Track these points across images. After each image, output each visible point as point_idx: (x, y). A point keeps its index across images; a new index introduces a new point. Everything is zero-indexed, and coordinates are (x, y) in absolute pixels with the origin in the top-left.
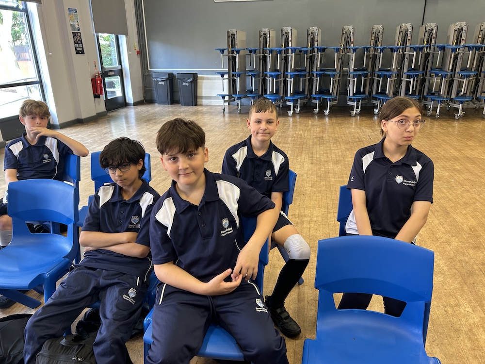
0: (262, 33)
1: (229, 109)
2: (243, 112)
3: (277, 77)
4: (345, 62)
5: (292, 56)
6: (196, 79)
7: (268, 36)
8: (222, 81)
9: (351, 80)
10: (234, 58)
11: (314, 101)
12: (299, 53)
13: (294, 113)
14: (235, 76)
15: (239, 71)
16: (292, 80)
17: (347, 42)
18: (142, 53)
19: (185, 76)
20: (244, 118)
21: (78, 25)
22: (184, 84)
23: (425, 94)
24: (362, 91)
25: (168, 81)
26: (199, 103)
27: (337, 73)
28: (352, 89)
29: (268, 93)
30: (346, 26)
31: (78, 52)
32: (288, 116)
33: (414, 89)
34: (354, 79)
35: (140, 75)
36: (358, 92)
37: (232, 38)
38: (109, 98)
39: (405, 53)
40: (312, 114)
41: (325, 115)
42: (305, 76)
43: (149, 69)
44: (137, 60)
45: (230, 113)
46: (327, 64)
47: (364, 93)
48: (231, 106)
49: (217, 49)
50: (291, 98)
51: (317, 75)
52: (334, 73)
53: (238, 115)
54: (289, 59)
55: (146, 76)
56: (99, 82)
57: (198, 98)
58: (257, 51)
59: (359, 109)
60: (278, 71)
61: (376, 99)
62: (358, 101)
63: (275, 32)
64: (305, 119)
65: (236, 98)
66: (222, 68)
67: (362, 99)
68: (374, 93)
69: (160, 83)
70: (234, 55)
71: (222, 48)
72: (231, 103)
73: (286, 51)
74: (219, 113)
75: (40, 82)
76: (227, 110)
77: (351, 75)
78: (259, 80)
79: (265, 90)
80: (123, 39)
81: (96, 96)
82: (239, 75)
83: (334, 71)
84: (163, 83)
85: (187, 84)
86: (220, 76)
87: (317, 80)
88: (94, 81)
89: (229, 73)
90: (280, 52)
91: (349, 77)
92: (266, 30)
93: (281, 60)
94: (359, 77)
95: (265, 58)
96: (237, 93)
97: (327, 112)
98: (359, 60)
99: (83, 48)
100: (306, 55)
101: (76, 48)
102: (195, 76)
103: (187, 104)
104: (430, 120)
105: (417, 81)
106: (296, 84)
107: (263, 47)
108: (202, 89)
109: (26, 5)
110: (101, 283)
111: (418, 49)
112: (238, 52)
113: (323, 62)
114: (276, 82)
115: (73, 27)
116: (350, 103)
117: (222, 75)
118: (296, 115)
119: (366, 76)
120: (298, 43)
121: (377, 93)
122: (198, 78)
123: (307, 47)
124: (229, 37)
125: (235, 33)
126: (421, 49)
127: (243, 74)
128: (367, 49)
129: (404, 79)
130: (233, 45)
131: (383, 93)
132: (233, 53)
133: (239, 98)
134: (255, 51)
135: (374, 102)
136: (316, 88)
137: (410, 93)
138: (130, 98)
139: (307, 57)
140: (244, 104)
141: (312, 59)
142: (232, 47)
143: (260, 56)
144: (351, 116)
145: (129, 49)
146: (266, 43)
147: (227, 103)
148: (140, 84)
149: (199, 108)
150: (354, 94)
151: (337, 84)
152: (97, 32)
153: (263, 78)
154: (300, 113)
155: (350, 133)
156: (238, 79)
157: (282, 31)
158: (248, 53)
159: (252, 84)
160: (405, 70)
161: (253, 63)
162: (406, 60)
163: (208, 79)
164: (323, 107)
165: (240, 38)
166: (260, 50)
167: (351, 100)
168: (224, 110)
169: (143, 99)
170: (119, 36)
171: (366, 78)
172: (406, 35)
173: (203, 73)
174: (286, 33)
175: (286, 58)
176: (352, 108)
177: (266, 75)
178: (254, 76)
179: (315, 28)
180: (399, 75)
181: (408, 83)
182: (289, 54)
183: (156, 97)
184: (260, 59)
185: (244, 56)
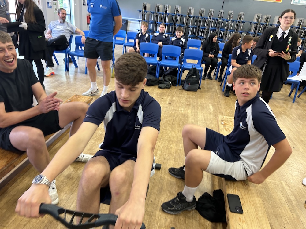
7: (159, 7)
8: (139, 24)
9: (190, 29)
24: (194, 34)
28: (190, 33)
31: (84, 5)
37: (145, 6)
42: (172, 26)
49: (138, 10)
63: (162, 6)
66: (139, 18)
70: (145, 13)
75: (70, 15)
78: (154, 25)
81: (88, 24)
85: (124, 24)
88: (87, 17)
90: (163, 14)
93: (163, 18)
95: (157, 16)
102: (127, 21)
108: (129, 27)
120: (171, 11)
123: (175, 14)
124: (143, 6)
125: (146, 4)
126: (217, 20)
128: (197, 17)
129: (210, 31)
130: (145, 9)
131: (201, 36)
139: (174, 18)
146: (158, 10)
158: (151, 13)
160: (210, 27)
161: (152, 18)
163: (132, 23)
165: (148, 7)
166: (155, 12)
171: (196, 29)
172: (211, 13)
173: (130, 20)
174: (166, 7)
177: (157, 23)
178: (152, 23)
179: (178, 6)
182: (167, 16)
184: (155, 17)
185: (149, 15)
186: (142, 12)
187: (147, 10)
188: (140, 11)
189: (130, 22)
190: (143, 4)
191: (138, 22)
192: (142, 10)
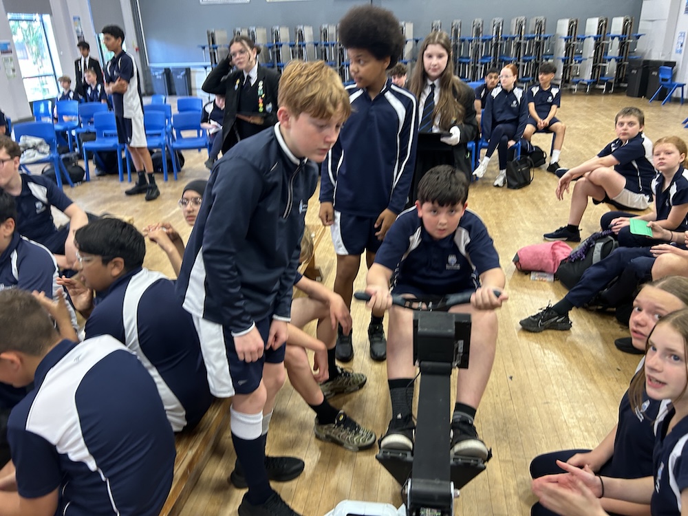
10: (214, 53)
18: (141, 50)
21: (82, 30)
22: (178, 77)
25: (165, 75)
26: (193, 93)
37: (212, 37)
43: (148, 64)
49: (199, 46)
55: (146, 72)
66: (205, 62)
69: (158, 77)
71: (203, 45)
75: (55, 75)
84: (161, 77)
85: (181, 77)
102: (188, 71)
108: (195, 81)
109: (42, 17)
112: (216, 48)
115: (77, 32)
117: (206, 68)
122: (191, 72)
125: (214, 32)
130: (214, 41)
132: (213, 49)
142: (213, 44)
165: (219, 36)
173: (193, 67)
186: (207, 49)
187: (217, 43)
188: (204, 48)
189: (195, 72)
190: (208, 32)
191: (203, 69)
192: (208, 44)
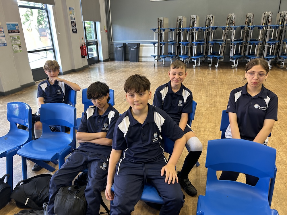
0: (179, 19)
1: (158, 64)
2: (166, 66)
3: (187, 45)
4: (229, 35)
5: (196, 33)
6: (139, 47)
7: (182, 21)
8: (154, 47)
9: (233, 46)
10: (161, 34)
11: (209, 59)
12: (201, 30)
13: (197, 66)
14: (162, 45)
15: (164, 41)
16: (196, 46)
17: (231, 23)
18: (108, 32)
19: (132, 44)
20: (166, 69)
21: (74, 17)
22: (132, 49)
23: (280, 55)
24: (239, 53)
25: (123, 48)
26: (140, 60)
27: (224, 42)
28: (232, 52)
29: (181, 54)
30: (230, 14)
31: (73, 32)
32: (193, 68)
33: (273, 52)
34: (234, 46)
35: (107, 44)
36: (237, 54)
37: (161, 22)
38: (90, 58)
39: (267, 30)
40: (208, 67)
41: (215, 68)
42: (204, 44)
43: (112, 41)
44: (106, 36)
45: (158, 66)
46: (218, 37)
47: (240, 54)
48: (159, 62)
49: (152, 29)
50: (195, 58)
51: (211, 44)
52: (222, 42)
53: (163, 68)
54: (195, 34)
55: (110, 45)
56: (84, 49)
57: (140, 57)
58: (175, 30)
59: (237, 64)
60: (188, 41)
61: (248, 58)
62: (236, 59)
63: (186, 18)
64: (203, 70)
65: (162, 57)
66: (154, 40)
67: (239, 58)
68: (247, 54)
69: (118, 49)
70: (161, 32)
71: (154, 28)
72: (159, 60)
73: (193, 30)
74: (152, 66)
75: (53, 49)
76: (156, 65)
77: (233, 44)
78: (176, 47)
79: (179, 53)
80: (98, 24)
81: (83, 57)
82: (164, 44)
83: (222, 41)
84: (120, 49)
85: (134, 49)
86: (153, 45)
87: (211, 47)
88: (82, 48)
89: (158, 43)
90: (189, 30)
91: (231, 45)
92: (181, 17)
93: (189, 35)
94: (237, 45)
95: (180, 34)
96: (163, 55)
97: (217, 66)
98: (238, 34)
99: (76, 29)
100: (204, 31)
101: (73, 30)
102: (138, 45)
103: (133, 61)
104: (282, 71)
105: (275, 47)
106: (199, 49)
107: (179, 27)
108: (142, 52)
109: (46, 6)
110: (88, 159)
111: (276, 27)
112: (164, 30)
113: (215, 36)
114: (186, 48)
115: (71, 18)
116: (231, 60)
117: (154, 44)
118: (198, 67)
119: (242, 44)
120: (200, 25)
121: (249, 54)
122: (140, 46)
123: (206, 27)
124: (158, 22)
125: (162, 19)
126: (278, 27)
127: (166, 44)
128: (243, 28)
129: (267, 46)
130: (161, 26)
131: (253, 54)
132: (161, 31)
133: (164, 57)
134: (174, 30)
135: (247, 60)
136: (210, 51)
137: (270, 54)
138: (101, 58)
139: (205, 33)
140: (167, 61)
141: (208, 34)
142: (160, 28)
143: (177, 33)
144: (231, 68)
145: (101, 30)
146: (181, 25)
147: (157, 60)
148: (107, 49)
149: (140, 63)
150: (234, 55)
151: (223, 49)
152: (84, 20)
153: (178, 45)
154: (200, 66)
155: (231, 79)
156: (163, 47)
157: (190, 17)
158: (170, 30)
159: (171, 49)
160: (267, 40)
161: (172, 37)
162: (268, 34)
163: (146, 46)
164: (214, 63)
165: (165, 22)
166: (177, 29)
167: (232, 58)
168: (155, 64)
169: (108, 58)
170: (96, 22)
171: (241, 45)
172: (268, 19)
173: (143, 43)
174: (193, 19)
175: (192, 34)
176: (233, 63)
177: (180, 44)
178: (173, 44)
179: (211, 15)
180: (263, 43)
181: (269, 48)
182: (195, 31)
183: (116, 57)
184: (177, 35)
185: (167, 33)
187: (164, 28)
188: (155, 30)
192: (157, 28)
